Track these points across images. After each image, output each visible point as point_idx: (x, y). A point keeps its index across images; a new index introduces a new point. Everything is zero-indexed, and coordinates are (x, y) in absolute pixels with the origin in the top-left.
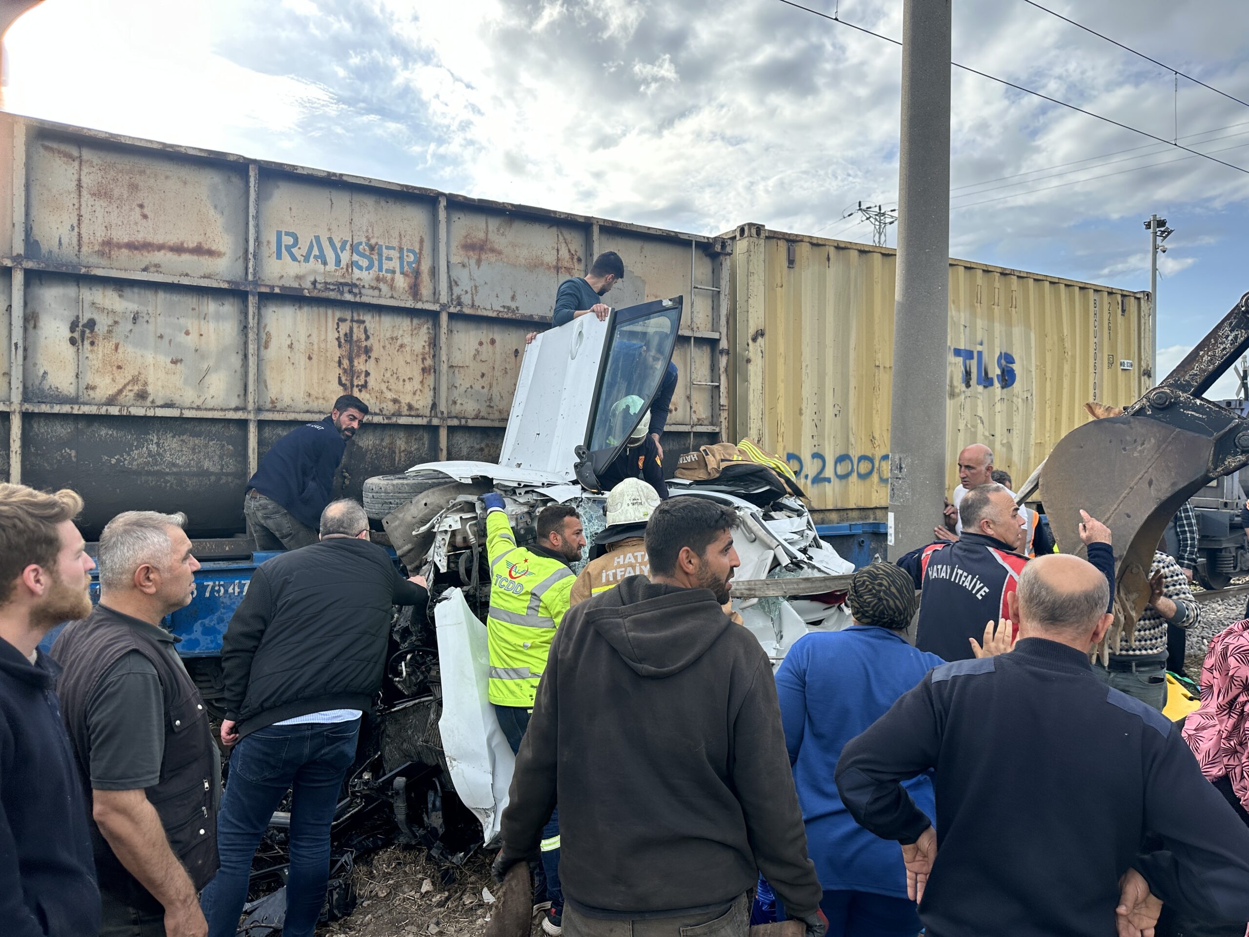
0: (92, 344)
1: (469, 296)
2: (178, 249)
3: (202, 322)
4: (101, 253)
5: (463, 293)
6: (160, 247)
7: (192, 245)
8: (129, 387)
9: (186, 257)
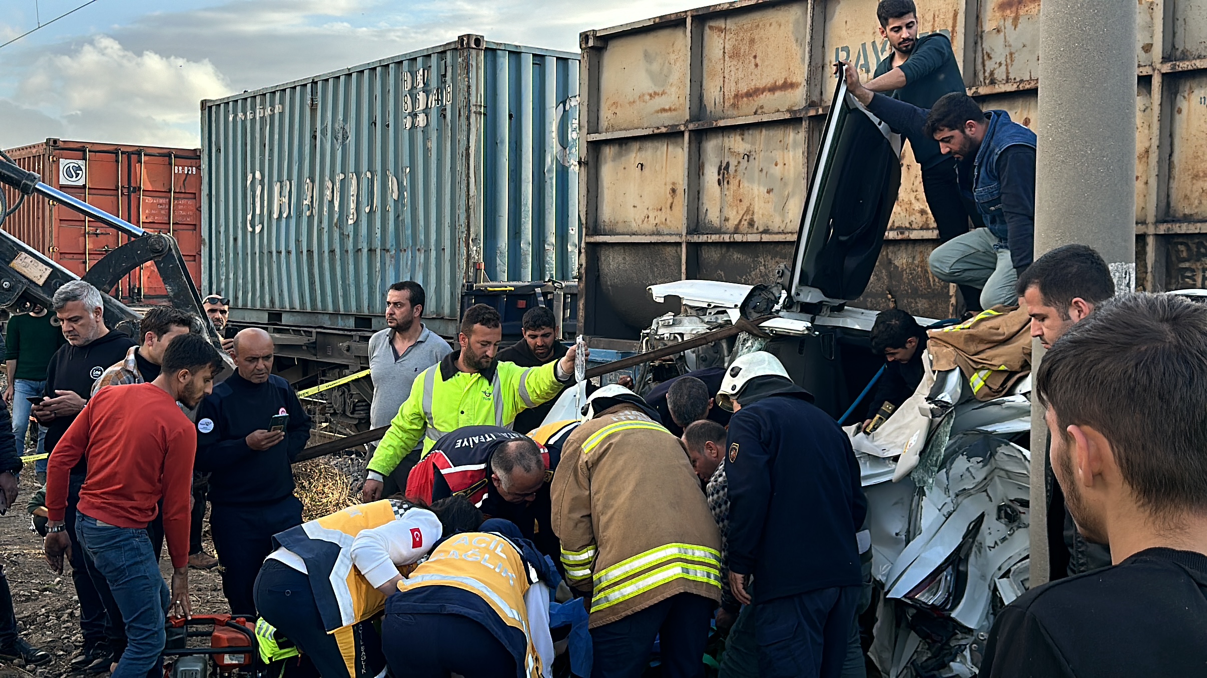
0: (728, 182)
1: (1003, 67)
2: (773, 89)
3: (786, 151)
4: (734, 106)
5: (997, 66)
6: (763, 90)
7: (780, 82)
8: (745, 218)
9: (778, 94)
